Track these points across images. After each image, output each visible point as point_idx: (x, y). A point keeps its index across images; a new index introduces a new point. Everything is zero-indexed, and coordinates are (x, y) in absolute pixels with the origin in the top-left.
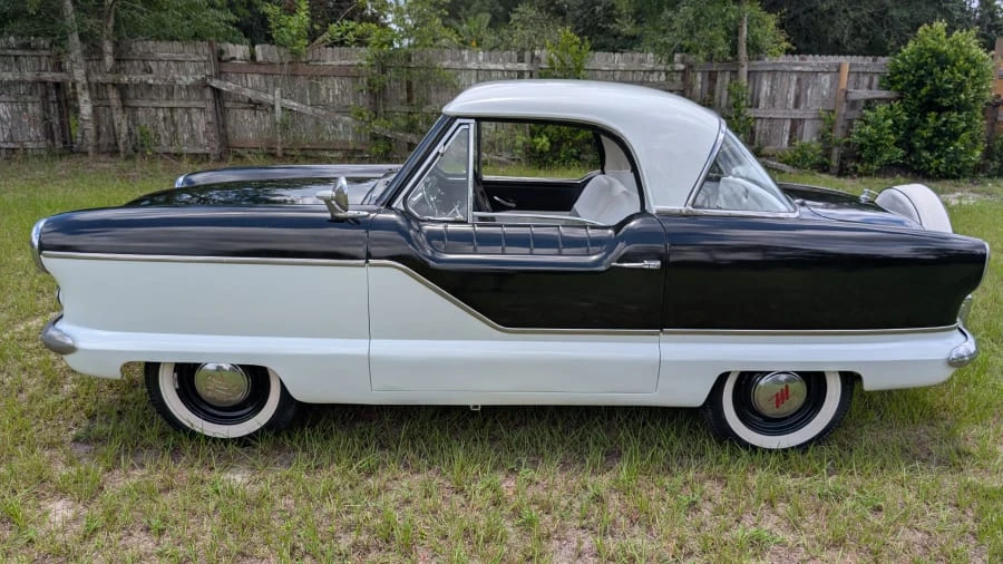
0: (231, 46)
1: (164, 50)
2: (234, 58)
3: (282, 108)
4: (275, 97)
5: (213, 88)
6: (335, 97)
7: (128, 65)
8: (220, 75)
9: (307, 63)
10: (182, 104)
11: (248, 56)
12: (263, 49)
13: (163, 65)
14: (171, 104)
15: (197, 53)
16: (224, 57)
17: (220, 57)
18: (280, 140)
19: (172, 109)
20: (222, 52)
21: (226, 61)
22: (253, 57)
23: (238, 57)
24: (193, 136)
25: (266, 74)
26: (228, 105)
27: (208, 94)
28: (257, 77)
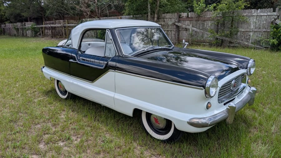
0: (183, 13)
1: (168, 16)
2: (183, 17)
3: (192, 30)
4: (190, 27)
5: (176, 25)
6: (209, 27)
7: (160, 20)
8: (179, 22)
9: (202, 17)
10: (170, 29)
11: (187, 16)
12: (191, 13)
13: (167, 19)
14: (168, 29)
15: (175, 16)
16: (181, 16)
17: (180, 17)
18: (190, 39)
19: (168, 31)
20: (180, 15)
21: (181, 18)
22: (188, 16)
23: (184, 16)
24: (171, 38)
25: (191, 21)
26: (180, 29)
27: (175, 27)
28: (188, 22)
